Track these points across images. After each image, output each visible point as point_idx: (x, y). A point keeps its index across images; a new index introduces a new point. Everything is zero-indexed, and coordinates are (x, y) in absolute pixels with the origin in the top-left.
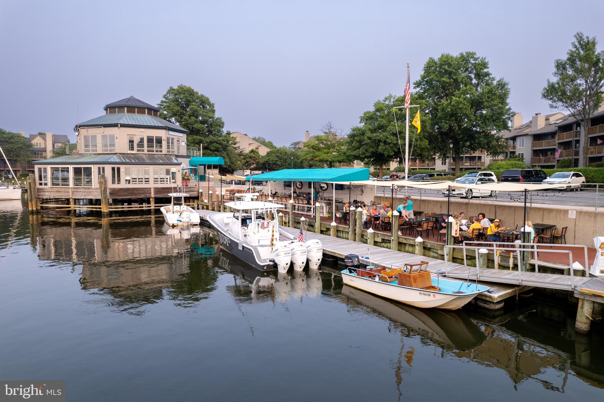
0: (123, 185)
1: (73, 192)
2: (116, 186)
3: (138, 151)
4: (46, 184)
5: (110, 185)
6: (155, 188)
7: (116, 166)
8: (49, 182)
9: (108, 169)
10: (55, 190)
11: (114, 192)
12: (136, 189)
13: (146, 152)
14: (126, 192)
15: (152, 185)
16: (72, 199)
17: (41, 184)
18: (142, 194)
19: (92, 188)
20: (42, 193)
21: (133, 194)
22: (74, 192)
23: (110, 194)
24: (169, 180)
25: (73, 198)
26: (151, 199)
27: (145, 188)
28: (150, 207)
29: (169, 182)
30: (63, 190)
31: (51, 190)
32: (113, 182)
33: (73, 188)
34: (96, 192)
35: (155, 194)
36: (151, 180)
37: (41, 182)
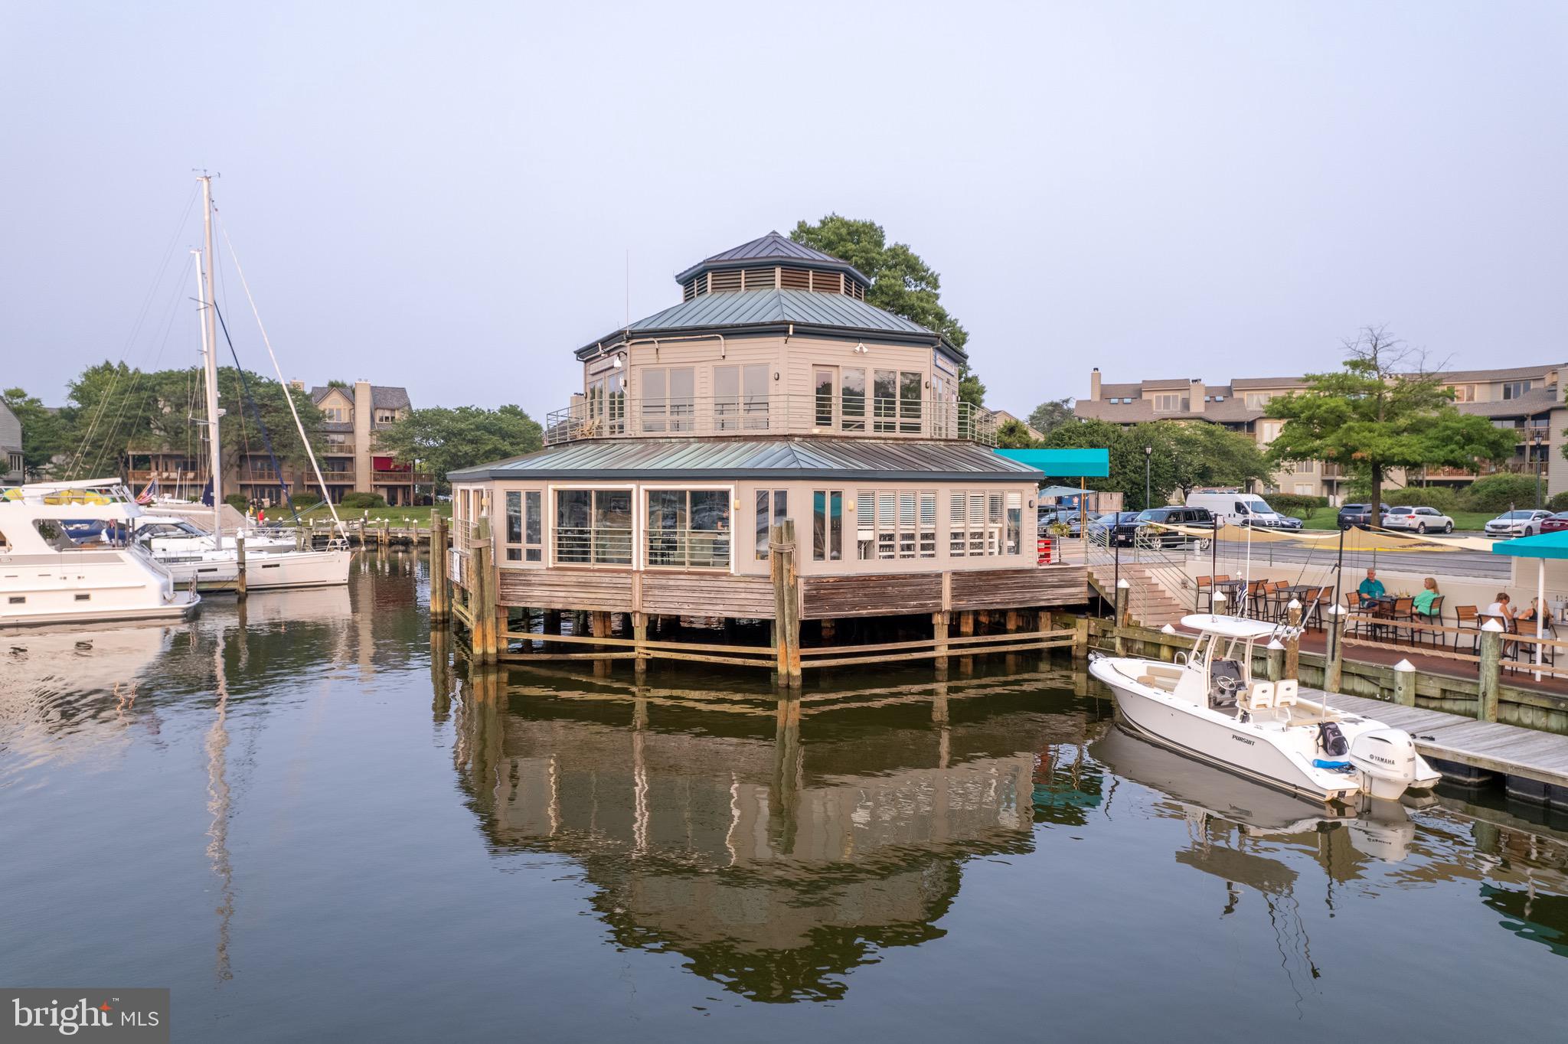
0: (851, 565)
1: (647, 589)
2: (828, 569)
3: (846, 426)
4: (534, 555)
5: (809, 567)
6: (954, 574)
7: (828, 487)
8: (548, 545)
9: (800, 498)
10: (571, 578)
11: (820, 591)
12: (894, 577)
13: (869, 431)
14: (861, 592)
15: (944, 563)
16: (642, 614)
17: (513, 555)
18: (911, 597)
19: (731, 575)
20: (520, 591)
21: (883, 598)
22: (651, 587)
23: (808, 599)
24: (996, 540)
25: (645, 611)
26: (937, 619)
27: (924, 576)
28: (932, 648)
29: (996, 550)
30: (606, 579)
31: (555, 580)
32: (819, 555)
33: (647, 572)
34: (746, 591)
35: (953, 597)
36: (943, 543)
37: (514, 546)
